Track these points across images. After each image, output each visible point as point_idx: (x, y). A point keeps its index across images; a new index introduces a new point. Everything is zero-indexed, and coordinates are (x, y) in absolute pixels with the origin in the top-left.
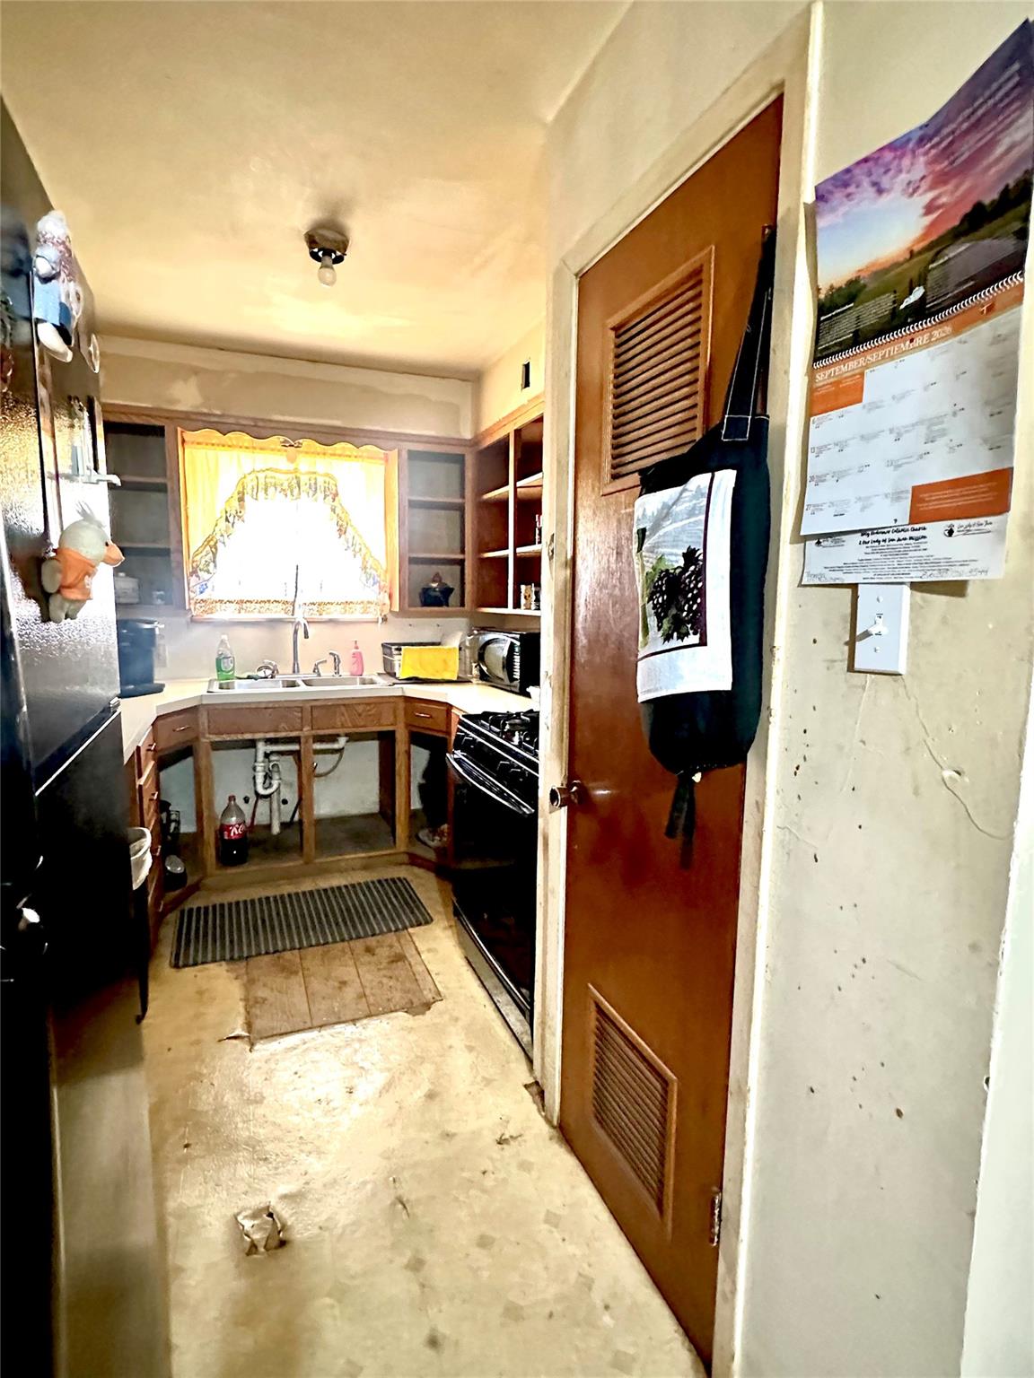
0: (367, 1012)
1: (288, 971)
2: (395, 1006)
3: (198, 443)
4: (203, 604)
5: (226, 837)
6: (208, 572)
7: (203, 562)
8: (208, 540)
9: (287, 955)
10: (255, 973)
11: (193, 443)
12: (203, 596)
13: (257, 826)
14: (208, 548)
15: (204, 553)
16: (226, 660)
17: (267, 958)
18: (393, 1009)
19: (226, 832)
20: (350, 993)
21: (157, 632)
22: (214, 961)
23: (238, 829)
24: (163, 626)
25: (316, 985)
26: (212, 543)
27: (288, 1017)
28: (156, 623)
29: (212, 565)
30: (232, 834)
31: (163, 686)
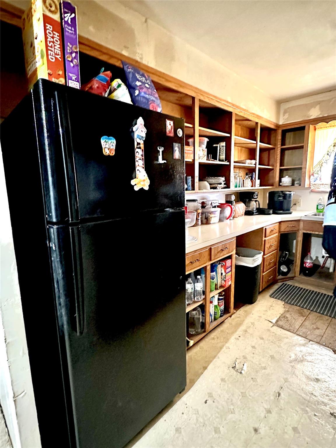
0: (318, 341)
1: (302, 315)
2: (331, 346)
3: (321, 128)
4: (314, 186)
5: (304, 266)
6: (318, 174)
7: (317, 171)
8: (319, 162)
9: (305, 310)
10: (290, 310)
11: (319, 128)
12: (315, 183)
13: (326, 267)
14: (319, 166)
15: (317, 167)
16: (320, 206)
17: (298, 308)
18: (330, 347)
19: (304, 264)
20: (317, 332)
21: (292, 195)
22: (281, 300)
23: (309, 264)
24: (294, 193)
25: (307, 323)
26: (321, 163)
27: (290, 326)
28: (292, 192)
29: (320, 171)
30: (306, 265)
31: (292, 212)
